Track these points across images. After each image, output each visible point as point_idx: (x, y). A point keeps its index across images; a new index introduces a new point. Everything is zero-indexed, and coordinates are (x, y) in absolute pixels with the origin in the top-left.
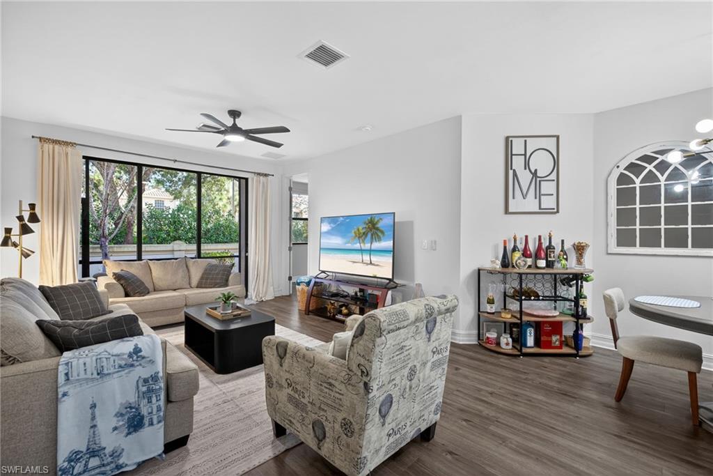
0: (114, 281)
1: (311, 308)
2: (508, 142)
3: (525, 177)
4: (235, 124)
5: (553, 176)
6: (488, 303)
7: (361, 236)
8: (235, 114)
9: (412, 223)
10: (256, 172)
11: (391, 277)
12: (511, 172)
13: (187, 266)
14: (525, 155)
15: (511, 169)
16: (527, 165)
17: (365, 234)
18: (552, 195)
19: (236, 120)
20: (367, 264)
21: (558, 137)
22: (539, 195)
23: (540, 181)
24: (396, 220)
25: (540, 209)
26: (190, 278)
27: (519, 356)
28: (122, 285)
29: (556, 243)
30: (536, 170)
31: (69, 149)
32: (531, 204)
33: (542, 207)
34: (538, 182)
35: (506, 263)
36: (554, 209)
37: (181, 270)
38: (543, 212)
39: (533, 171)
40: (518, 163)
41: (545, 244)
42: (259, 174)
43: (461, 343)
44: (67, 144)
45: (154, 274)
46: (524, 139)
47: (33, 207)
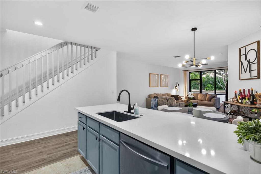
0: (187, 96)
2: (240, 50)
3: (245, 64)
5: (256, 61)
12: (241, 63)
13: (206, 95)
14: (245, 54)
15: (241, 61)
16: (246, 58)
18: (256, 70)
21: (258, 42)
22: (251, 71)
23: (251, 64)
25: (251, 77)
32: (247, 75)
33: (252, 76)
34: (250, 65)
36: (256, 77)
38: (252, 78)
39: (248, 61)
40: (243, 58)
45: (198, 96)
46: (245, 47)
47: (178, 83)
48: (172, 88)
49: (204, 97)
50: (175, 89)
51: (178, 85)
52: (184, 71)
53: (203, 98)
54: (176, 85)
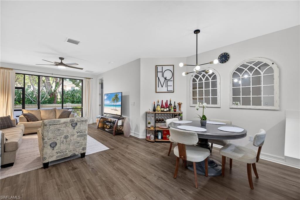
0: (23, 116)
1: (99, 127)
2: (156, 67)
3: (162, 80)
4: (61, 62)
5: (172, 79)
6: (148, 124)
7: (114, 100)
8: (62, 59)
9: (129, 96)
10: (85, 77)
11: (120, 115)
12: (157, 78)
13: (55, 111)
14: (162, 72)
16: (163, 75)
17: (115, 100)
18: (172, 86)
19: (62, 61)
20: (115, 110)
21: (173, 65)
22: (167, 86)
23: (167, 81)
24: (123, 95)
25: (168, 91)
26: (56, 116)
27: (154, 142)
28: (26, 118)
29: (172, 103)
30: (166, 77)
31: (10, 71)
32: (164, 89)
33: (168, 90)
35: (154, 110)
36: (172, 91)
37: (52, 113)
38: (169, 92)
39: (165, 78)
40: (160, 75)
41: (169, 103)
42: (86, 78)
43: (140, 138)
44: (10, 69)
45: (41, 114)
46: (162, 66)
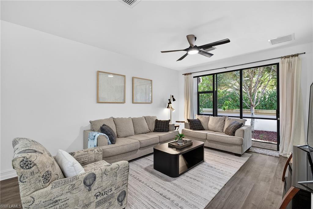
47: (173, 96)
48: (162, 106)
49: (219, 124)
50: (168, 108)
51: (174, 100)
52: (185, 74)
53: (218, 126)
54: (169, 100)
